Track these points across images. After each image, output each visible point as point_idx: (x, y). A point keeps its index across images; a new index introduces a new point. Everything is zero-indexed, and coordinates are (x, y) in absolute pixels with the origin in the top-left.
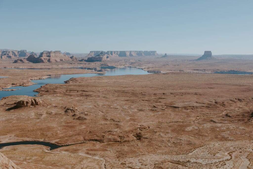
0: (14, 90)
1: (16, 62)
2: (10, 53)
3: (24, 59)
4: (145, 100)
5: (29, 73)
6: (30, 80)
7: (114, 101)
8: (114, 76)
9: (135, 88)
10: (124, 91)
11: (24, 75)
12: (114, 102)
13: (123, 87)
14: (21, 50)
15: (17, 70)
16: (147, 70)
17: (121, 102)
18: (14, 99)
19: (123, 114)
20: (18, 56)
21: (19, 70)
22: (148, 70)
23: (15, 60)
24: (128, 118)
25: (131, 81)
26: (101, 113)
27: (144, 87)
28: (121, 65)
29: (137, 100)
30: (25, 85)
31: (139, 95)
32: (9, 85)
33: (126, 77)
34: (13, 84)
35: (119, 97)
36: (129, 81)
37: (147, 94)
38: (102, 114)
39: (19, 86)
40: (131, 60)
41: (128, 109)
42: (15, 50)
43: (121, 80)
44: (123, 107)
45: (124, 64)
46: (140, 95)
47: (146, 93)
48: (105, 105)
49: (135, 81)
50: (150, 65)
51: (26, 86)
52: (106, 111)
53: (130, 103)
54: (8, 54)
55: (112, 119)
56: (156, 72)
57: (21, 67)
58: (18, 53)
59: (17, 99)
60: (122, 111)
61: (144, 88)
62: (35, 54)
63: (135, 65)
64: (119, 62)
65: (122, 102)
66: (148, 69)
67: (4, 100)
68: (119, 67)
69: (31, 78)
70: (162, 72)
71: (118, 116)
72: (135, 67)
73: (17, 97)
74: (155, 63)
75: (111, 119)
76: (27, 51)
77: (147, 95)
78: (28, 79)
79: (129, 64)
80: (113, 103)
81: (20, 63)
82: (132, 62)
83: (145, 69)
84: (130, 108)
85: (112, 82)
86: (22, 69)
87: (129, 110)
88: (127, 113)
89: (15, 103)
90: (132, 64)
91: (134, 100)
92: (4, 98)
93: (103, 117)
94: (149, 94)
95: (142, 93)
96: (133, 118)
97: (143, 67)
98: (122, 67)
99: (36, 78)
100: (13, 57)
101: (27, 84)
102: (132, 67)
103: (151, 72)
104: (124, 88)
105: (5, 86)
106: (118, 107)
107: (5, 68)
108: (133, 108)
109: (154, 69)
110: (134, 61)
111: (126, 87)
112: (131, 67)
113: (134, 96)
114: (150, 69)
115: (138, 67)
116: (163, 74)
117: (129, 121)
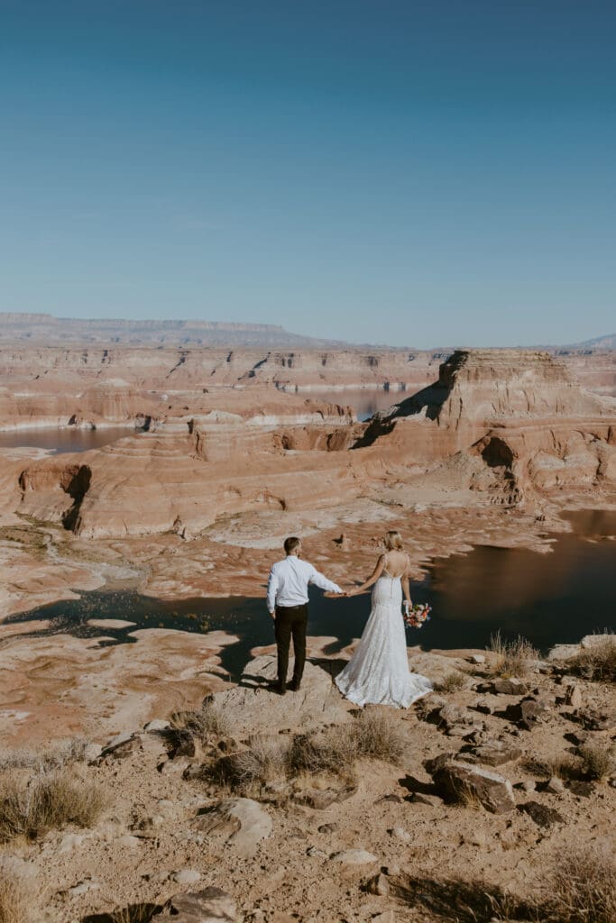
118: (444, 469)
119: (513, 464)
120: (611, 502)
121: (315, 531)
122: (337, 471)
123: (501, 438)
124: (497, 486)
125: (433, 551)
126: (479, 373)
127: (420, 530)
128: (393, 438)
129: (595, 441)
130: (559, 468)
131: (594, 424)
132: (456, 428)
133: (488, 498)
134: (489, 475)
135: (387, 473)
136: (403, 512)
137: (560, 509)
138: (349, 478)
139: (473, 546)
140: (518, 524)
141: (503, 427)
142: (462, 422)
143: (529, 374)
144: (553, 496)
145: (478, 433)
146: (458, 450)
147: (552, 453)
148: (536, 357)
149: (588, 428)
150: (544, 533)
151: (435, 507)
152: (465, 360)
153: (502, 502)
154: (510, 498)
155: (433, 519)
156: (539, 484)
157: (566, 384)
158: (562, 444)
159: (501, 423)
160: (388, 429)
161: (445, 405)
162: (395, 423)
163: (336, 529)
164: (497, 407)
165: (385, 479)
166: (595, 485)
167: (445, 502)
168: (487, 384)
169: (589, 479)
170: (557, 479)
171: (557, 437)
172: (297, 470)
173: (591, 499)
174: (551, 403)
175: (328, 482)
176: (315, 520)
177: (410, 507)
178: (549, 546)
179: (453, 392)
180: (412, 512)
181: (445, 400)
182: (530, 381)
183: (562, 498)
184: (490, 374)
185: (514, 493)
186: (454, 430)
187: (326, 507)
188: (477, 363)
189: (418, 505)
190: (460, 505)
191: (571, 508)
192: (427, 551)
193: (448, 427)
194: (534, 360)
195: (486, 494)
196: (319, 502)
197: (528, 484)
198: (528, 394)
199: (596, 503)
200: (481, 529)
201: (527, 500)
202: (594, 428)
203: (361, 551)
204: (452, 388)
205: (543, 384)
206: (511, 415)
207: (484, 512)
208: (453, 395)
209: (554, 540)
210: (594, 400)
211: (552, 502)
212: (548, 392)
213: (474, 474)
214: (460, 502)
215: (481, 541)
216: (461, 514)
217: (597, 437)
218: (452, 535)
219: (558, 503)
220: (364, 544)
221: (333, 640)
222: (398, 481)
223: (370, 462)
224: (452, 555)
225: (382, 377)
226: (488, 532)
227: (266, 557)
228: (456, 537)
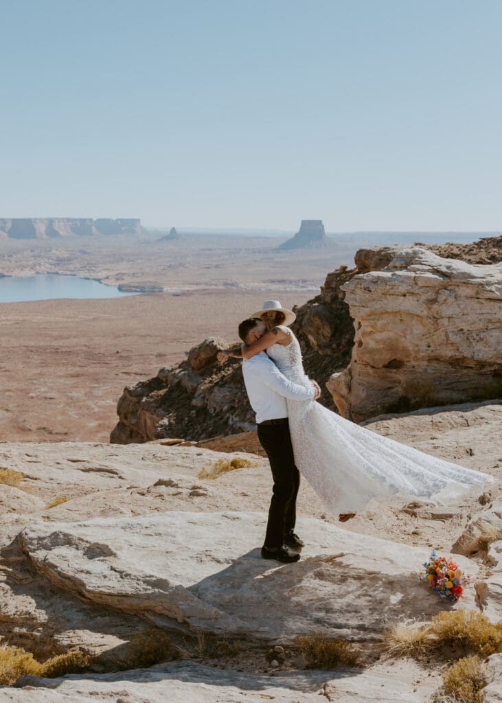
4: (135, 374)
7: (35, 379)
8: (11, 304)
9: (93, 340)
10: (57, 349)
12: (35, 381)
13: (51, 336)
16: (118, 284)
17: (58, 380)
19: (72, 413)
22: (121, 282)
24: (93, 424)
25: (71, 317)
26: (4, 412)
27: (119, 336)
28: (23, 268)
29: (107, 374)
31: (109, 358)
33: (52, 305)
35: (47, 366)
36: (65, 319)
37: (136, 355)
38: (7, 414)
40: (54, 251)
41: (84, 401)
43: (39, 317)
44: (69, 394)
45: (31, 263)
46: (113, 358)
47: (131, 354)
48: (13, 392)
49: (87, 317)
50: (123, 267)
52: (18, 406)
53: (87, 384)
55: (44, 428)
56: (147, 289)
60: (68, 404)
61: (120, 339)
63: (71, 267)
64: (14, 256)
65: (62, 381)
66: (117, 279)
68: (17, 273)
70: (166, 289)
71: (60, 418)
72: (72, 273)
74: (139, 261)
75: (39, 429)
77: (136, 359)
79: (51, 264)
80: (35, 384)
82: (58, 258)
83: (107, 282)
84: (90, 395)
85: (8, 323)
87: (89, 403)
88: (87, 411)
90: (59, 264)
91: (97, 374)
93: (15, 424)
94: (142, 355)
95: (118, 352)
96: (107, 422)
97: (99, 274)
98: (28, 273)
102: (60, 272)
103: (130, 291)
104: (56, 339)
106: (52, 394)
108: (101, 397)
109: (139, 280)
110: (66, 255)
111: (61, 337)
112: (57, 273)
113: (94, 361)
114: (127, 281)
115: (82, 274)
116: (175, 295)
117: (97, 432)
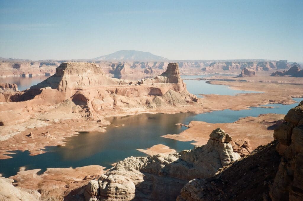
0: (272, 107)
1: (273, 75)
2: (267, 64)
3: (285, 71)
5: (290, 89)
6: (291, 98)
11: (283, 91)
14: (280, 60)
15: (275, 85)
18: (273, 117)
20: (276, 68)
21: (278, 85)
23: (273, 73)
30: (284, 103)
32: (266, 101)
34: (270, 101)
39: (277, 103)
42: (273, 61)
51: (286, 104)
54: (265, 66)
57: (280, 82)
58: (276, 65)
59: (276, 118)
62: (299, 65)
67: (261, 117)
69: (292, 95)
73: (276, 116)
76: (288, 62)
78: (289, 96)
81: (278, 76)
86: (281, 84)
89: (274, 122)
92: (261, 115)
99: (298, 96)
100: (270, 69)
101: (287, 102)
105: (262, 103)
107: (261, 82)
118: (62, 106)
119: (87, 103)
120: (120, 114)
121: (19, 132)
122: (22, 109)
123: (82, 94)
124: (82, 111)
125: (65, 135)
126: (72, 71)
127: (58, 128)
128: (42, 96)
129: (112, 94)
130: (102, 103)
131: (111, 88)
132: (65, 91)
133: (80, 115)
134: (79, 108)
135: (40, 109)
136: (50, 123)
137: (104, 117)
138: (26, 112)
139: (79, 132)
140: (93, 123)
141: (82, 90)
142: (67, 89)
143: (89, 71)
144: (101, 113)
145: (73, 93)
146: (66, 99)
147: (99, 98)
148: (91, 65)
149: (109, 89)
150: (102, 126)
151: (61, 120)
152: (67, 66)
153: (85, 116)
154: (88, 115)
155: (62, 124)
156: (96, 109)
157: (101, 74)
158: (102, 95)
159: (81, 89)
160: (40, 92)
161: (61, 83)
162: (42, 90)
163: (26, 131)
164: (79, 83)
165: (40, 111)
166: (114, 108)
167: (65, 118)
168: (75, 75)
169: (112, 106)
170: (101, 107)
171: (100, 93)
172: (6, 110)
173: (113, 113)
174: (97, 81)
175: (19, 114)
176: (17, 128)
177: (52, 121)
178: (104, 130)
179: (63, 78)
180: (54, 123)
181: (61, 81)
182: (90, 73)
183: (104, 113)
184: (76, 71)
185: (89, 113)
186: (64, 92)
187: (19, 123)
188: (71, 67)
189: (55, 120)
190: (70, 119)
191: (108, 116)
192: (63, 136)
193: (62, 91)
194: (90, 66)
195: (79, 114)
196: (16, 122)
197: (92, 110)
198: (89, 78)
199: (115, 114)
200: (80, 126)
201: (94, 115)
202: (111, 89)
203: (39, 138)
204: (63, 77)
205: (94, 74)
206: (84, 86)
207: (79, 120)
208: (63, 80)
209: (105, 128)
210: (111, 79)
211: (101, 115)
212: (95, 77)
213: (73, 108)
214: (70, 117)
215: (81, 130)
216: (71, 121)
217: (112, 92)
218: (70, 129)
219: (103, 115)
220: (39, 135)
221: (39, 170)
222: (45, 112)
223: (33, 105)
224: (72, 136)
225: (22, 72)
226: (83, 127)
227: (1, 144)
228: (72, 129)
